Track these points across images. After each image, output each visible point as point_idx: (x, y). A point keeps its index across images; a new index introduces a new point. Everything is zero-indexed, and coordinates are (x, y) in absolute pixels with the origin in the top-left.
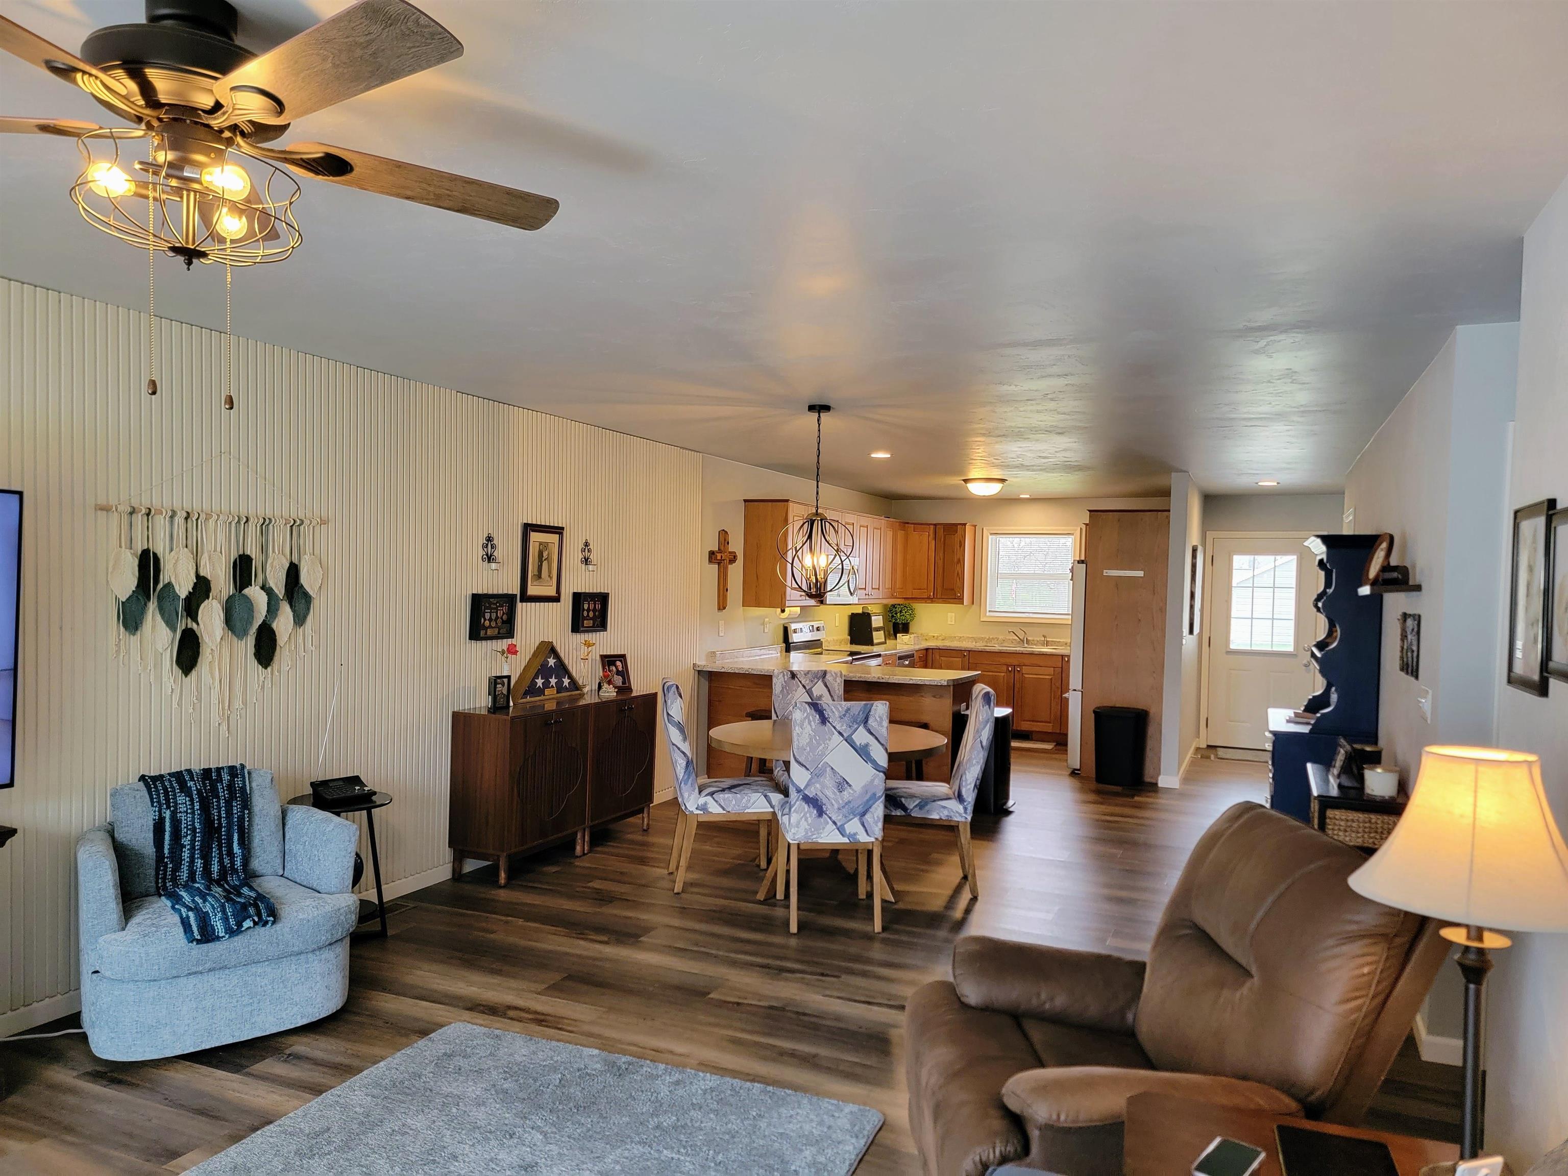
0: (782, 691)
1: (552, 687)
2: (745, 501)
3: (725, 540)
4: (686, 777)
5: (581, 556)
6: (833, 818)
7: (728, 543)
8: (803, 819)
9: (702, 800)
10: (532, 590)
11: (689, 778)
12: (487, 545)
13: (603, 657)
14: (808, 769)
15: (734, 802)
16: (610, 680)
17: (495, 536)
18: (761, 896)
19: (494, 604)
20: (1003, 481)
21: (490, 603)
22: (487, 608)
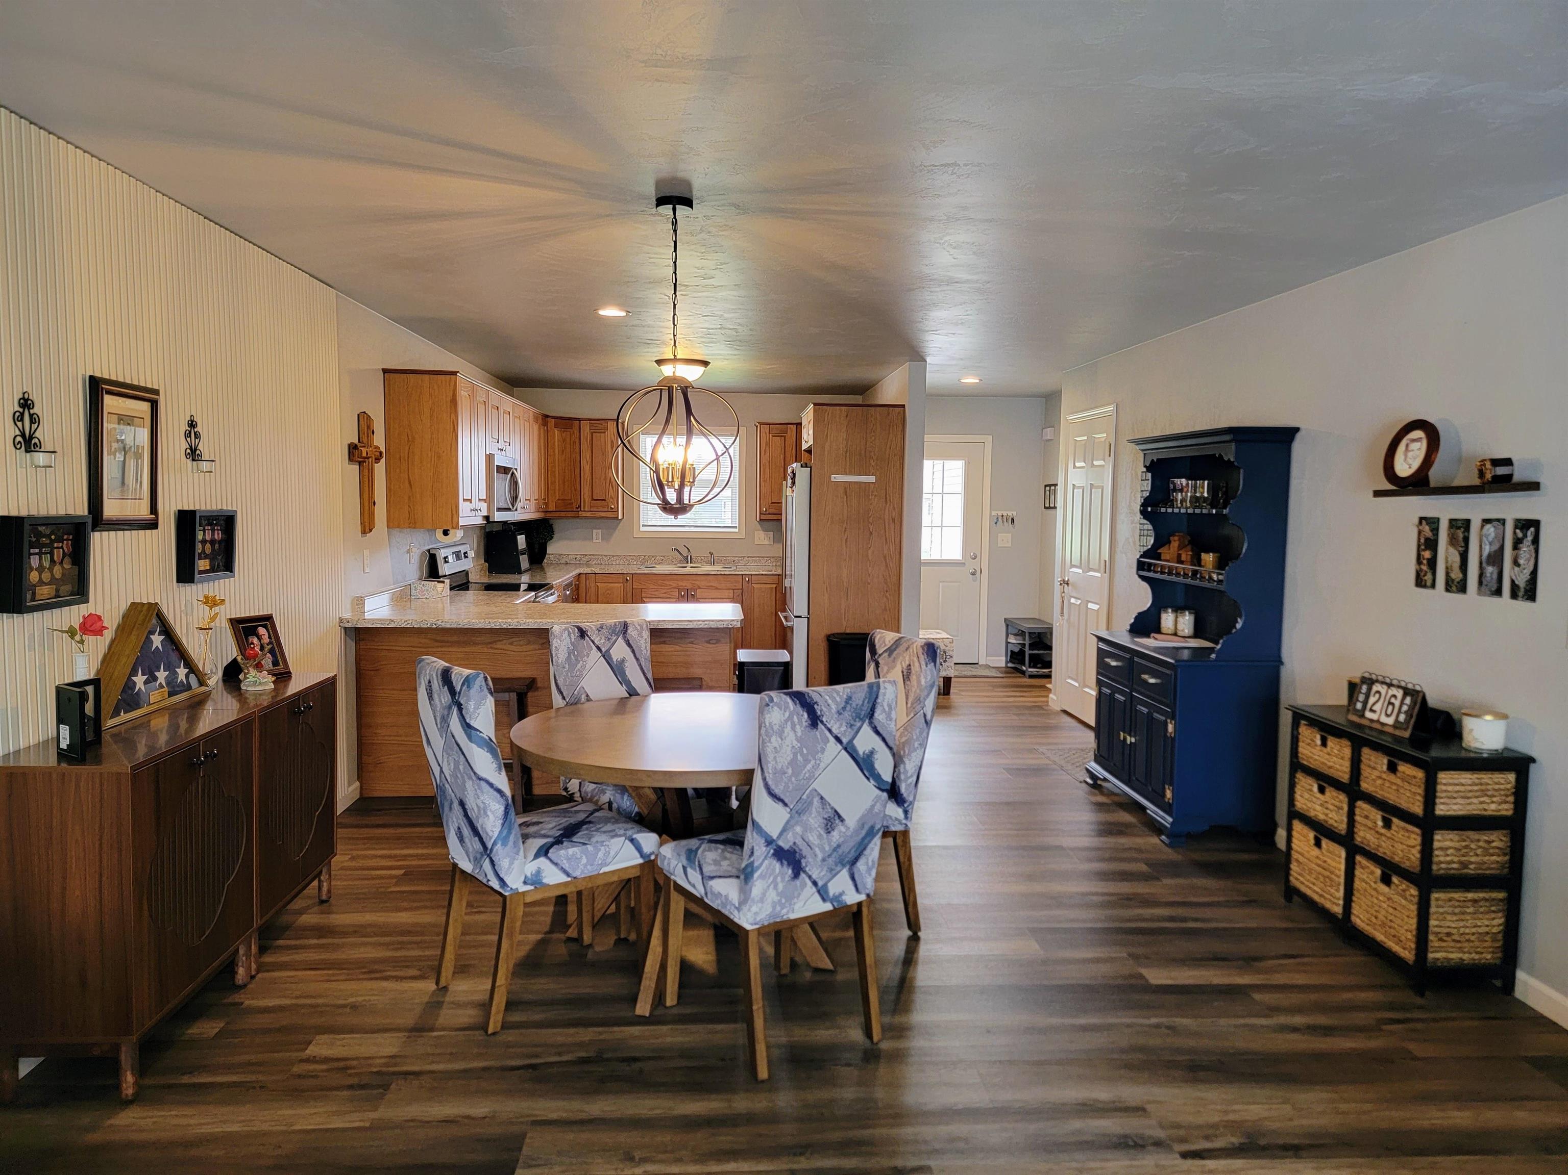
0: (569, 658)
1: (161, 686)
2: (385, 371)
3: (369, 427)
4: (505, 832)
5: (185, 445)
6: (814, 877)
7: (373, 433)
8: (772, 886)
9: (531, 868)
10: (111, 509)
11: (509, 833)
12: (22, 414)
13: (235, 623)
14: (786, 805)
15: (584, 861)
16: (259, 663)
17: (34, 397)
18: (643, 1008)
19: (45, 536)
20: (705, 363)
21: (39, 535)
22: (32, 546)
